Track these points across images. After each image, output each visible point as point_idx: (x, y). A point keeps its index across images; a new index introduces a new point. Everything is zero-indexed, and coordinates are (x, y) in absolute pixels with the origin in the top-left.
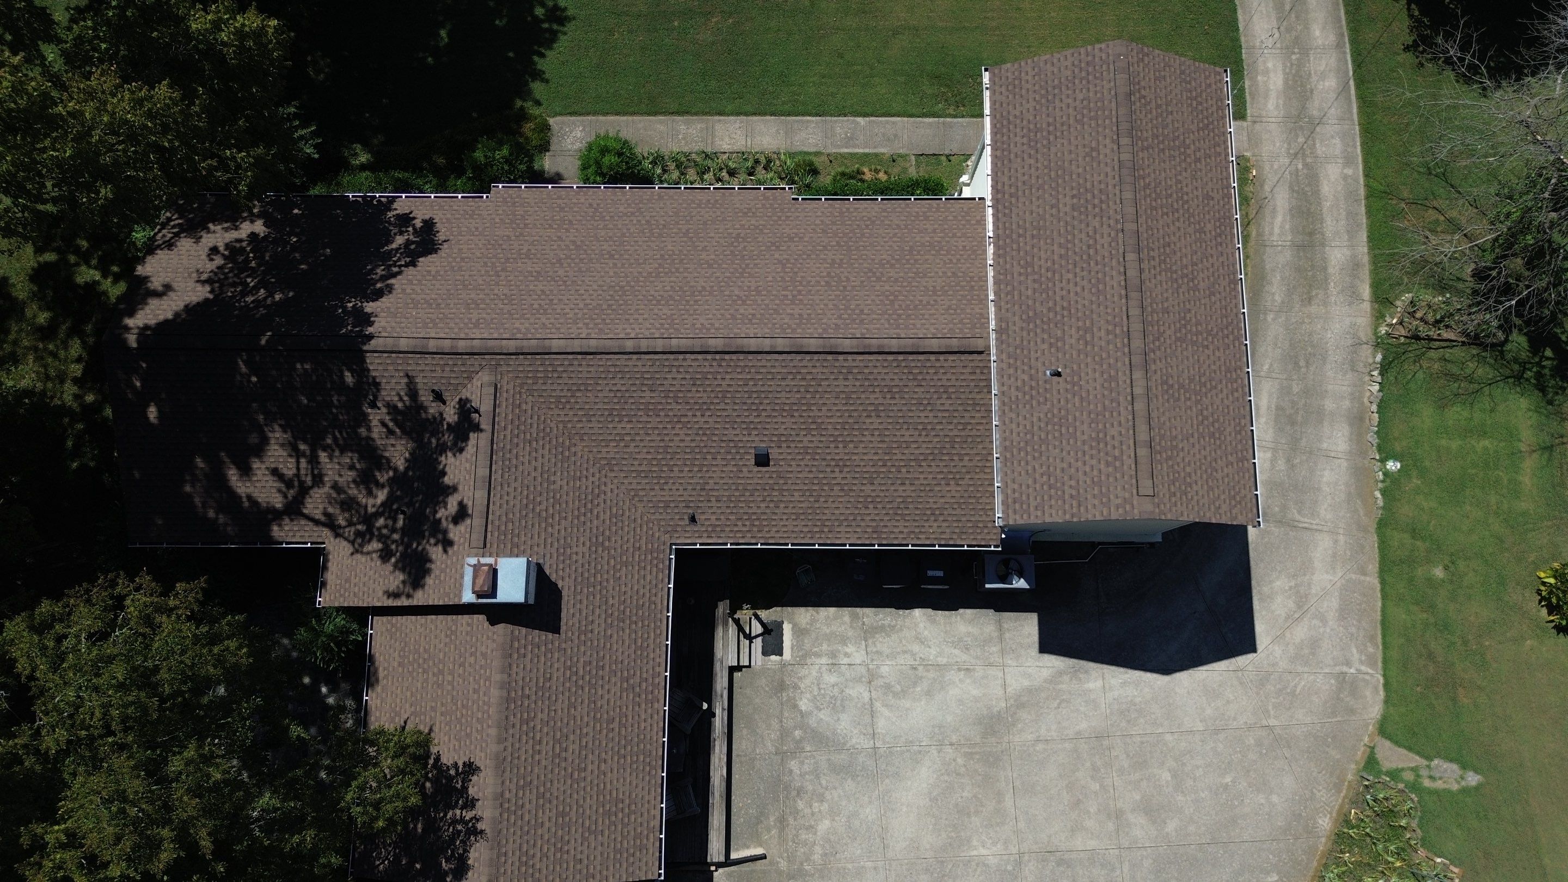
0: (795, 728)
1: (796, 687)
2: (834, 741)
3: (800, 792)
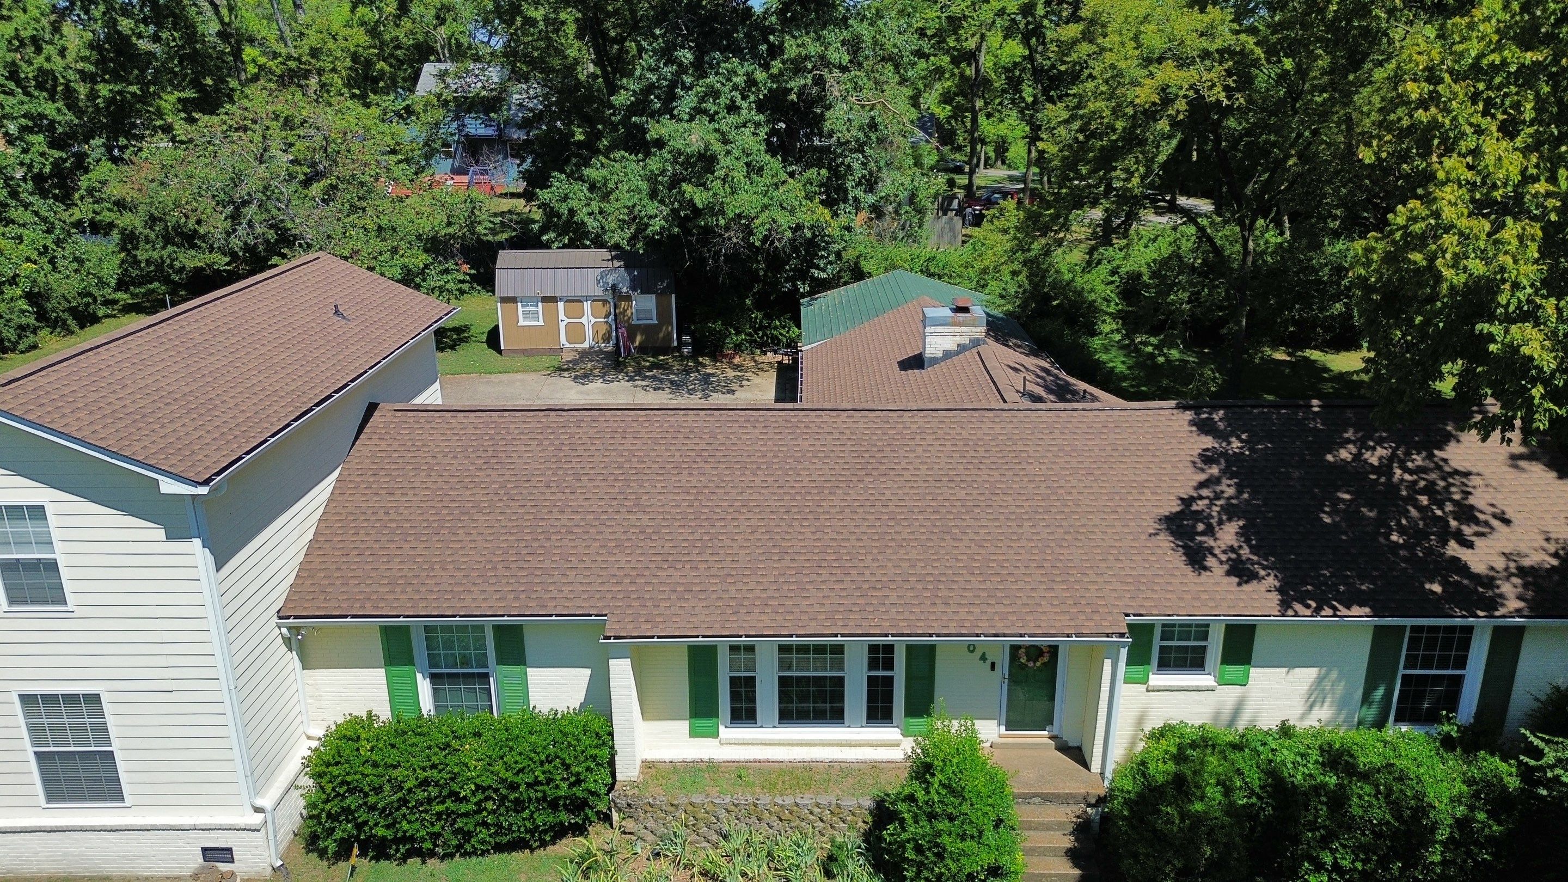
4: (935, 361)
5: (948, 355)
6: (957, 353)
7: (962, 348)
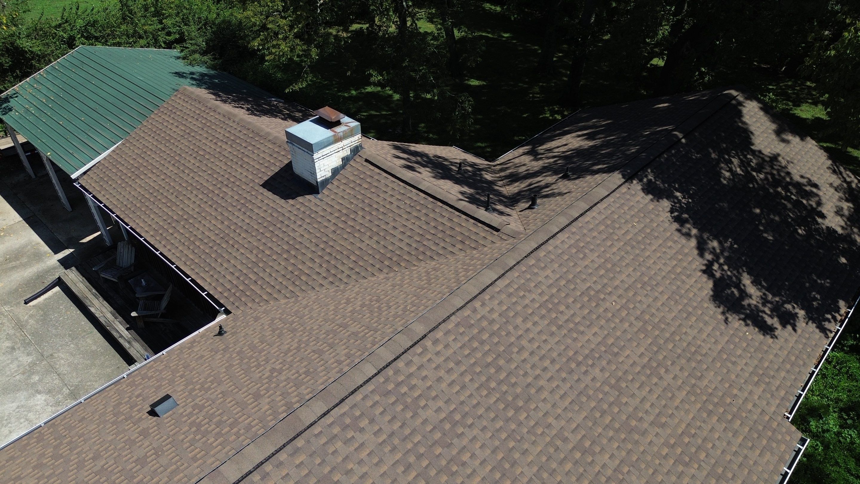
4: (326, 182)
5: (336, 172)
6: (343, 167)
7: (346, 160)
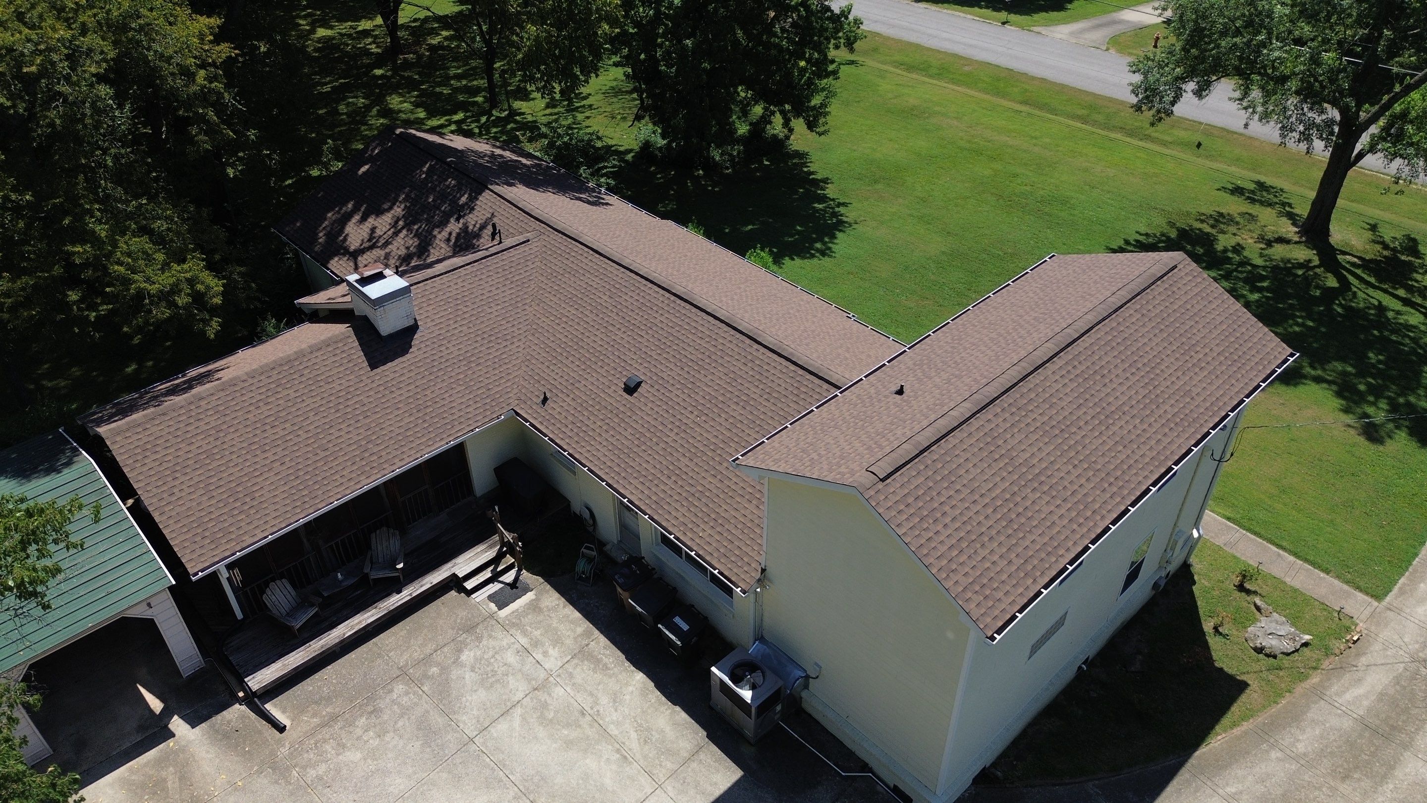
0: (438, 664)
1: (479, 639)
2: (450, 702)
3: (376, 711)
